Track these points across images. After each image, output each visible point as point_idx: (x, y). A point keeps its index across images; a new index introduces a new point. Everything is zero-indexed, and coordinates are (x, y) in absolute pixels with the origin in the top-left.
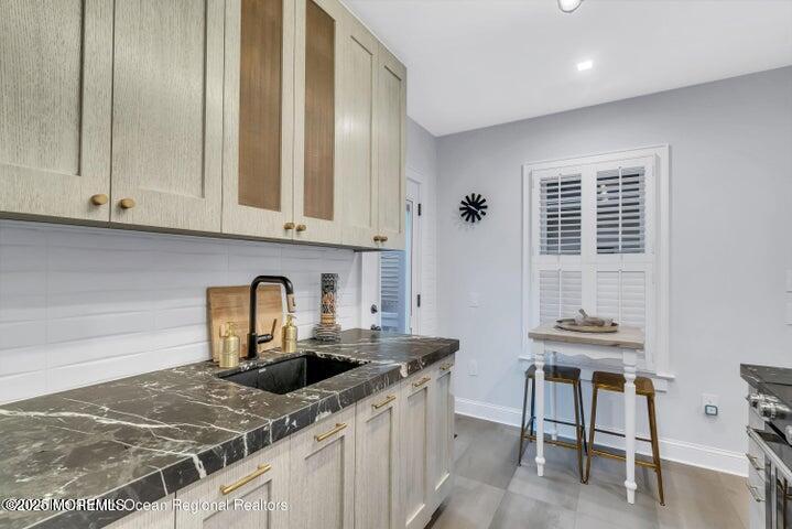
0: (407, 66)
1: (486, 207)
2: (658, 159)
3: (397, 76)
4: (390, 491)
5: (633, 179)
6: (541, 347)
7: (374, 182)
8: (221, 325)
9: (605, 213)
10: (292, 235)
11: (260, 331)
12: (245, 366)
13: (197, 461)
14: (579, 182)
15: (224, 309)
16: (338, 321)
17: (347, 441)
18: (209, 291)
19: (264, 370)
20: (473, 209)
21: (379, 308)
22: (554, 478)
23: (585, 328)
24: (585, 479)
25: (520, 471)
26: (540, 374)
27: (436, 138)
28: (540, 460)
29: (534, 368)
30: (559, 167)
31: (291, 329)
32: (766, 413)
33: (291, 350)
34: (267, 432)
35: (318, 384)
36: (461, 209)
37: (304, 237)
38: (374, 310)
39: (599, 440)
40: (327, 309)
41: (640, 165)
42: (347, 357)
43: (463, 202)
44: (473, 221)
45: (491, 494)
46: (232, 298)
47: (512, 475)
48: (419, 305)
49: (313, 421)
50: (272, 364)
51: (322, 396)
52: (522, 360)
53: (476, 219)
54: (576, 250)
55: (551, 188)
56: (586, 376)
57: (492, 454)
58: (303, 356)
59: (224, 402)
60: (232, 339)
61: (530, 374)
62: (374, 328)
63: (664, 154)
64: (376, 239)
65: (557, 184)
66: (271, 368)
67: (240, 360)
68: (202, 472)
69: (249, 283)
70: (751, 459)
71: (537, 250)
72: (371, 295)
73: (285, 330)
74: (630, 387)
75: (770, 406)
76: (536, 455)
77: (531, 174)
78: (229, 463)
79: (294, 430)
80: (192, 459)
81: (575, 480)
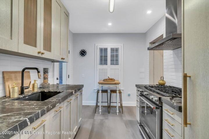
0: (69, 12)
1: (86, 53)
2: (121, 46)
3: (67, 15)
4: (70, 124)
5: (117, 50)
6: (101, 85)
7: (61, 43)
8: (10, 84)
9: (112, 56)
10: (40, 55)
11: (25, 85)
12: (21, 96)
13: (28, 120)
14: (107, 49)
15: (10, 79)
16: (49, 82)
17: (62, 111)
18: (3, 73)
19: (28, 97)
20: (83, 53)
21: (59, 78)
22: (103, 114)
23: (109, 81)
24: (109, 112)
25: (96, 114)
26: (100, 91)
27: (73, 33)
28: (100, 111)
29: (99, 90)
30: (103, 45)
31: (36, 84)
32: (141, 91)
33: (36, 90)
34: (45, 110)
35: (53, 97)
36: (80, 53)
37: (43, 56)
38: (57, 79)
39: (112, 104)
40: (45, 78)
41: (119, 47)
42: (56, 91)
43: (80, 51)
44: (83, 56)
45: (91, 121)
46: (13, 75)
47: (94, 116)
48: (69, 78)
49: (55, 106)
50: (30, 95)
51: (57, 100)
52: (95, 90)
53: (84, 56)
54: (106, 64)
55: (101, 50)
56: (109, 91)
57: (89, 112)
58: (40, 92)
59: (23, 106)
60: (16, 88)
61: (98, 92)
62: (57, 84)
63: (122, 45)
64: (62, 59)
65: (103, 49)
66: (30, 96)
67: (19, 95)
68: (29, 123)
69: (21, 70)
70: (137, 101)
71: (98, 64)
72: (57, 75)
73: (34, 85)
74: (118, 92)
75: (141, 90)
76: (99, 110)
77: (97, 46)
78: (36, 120)
79: (51, 109)
80: (26, 119)
81: (107, 113)
